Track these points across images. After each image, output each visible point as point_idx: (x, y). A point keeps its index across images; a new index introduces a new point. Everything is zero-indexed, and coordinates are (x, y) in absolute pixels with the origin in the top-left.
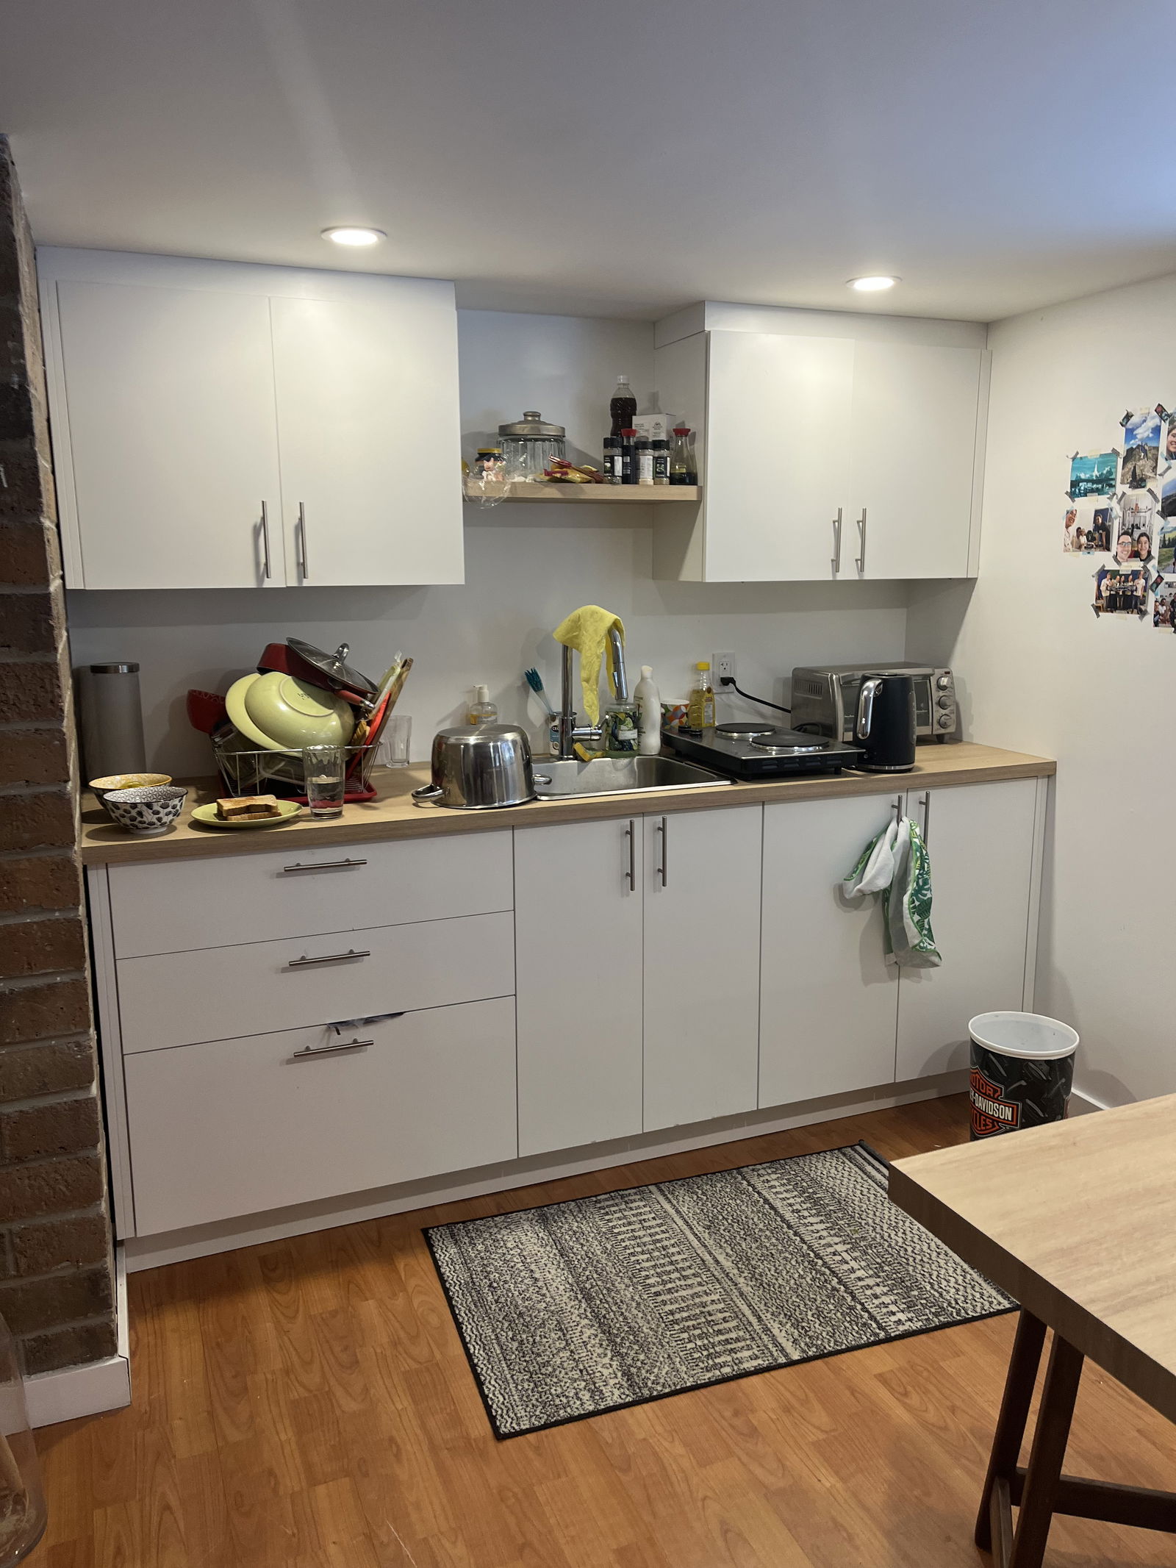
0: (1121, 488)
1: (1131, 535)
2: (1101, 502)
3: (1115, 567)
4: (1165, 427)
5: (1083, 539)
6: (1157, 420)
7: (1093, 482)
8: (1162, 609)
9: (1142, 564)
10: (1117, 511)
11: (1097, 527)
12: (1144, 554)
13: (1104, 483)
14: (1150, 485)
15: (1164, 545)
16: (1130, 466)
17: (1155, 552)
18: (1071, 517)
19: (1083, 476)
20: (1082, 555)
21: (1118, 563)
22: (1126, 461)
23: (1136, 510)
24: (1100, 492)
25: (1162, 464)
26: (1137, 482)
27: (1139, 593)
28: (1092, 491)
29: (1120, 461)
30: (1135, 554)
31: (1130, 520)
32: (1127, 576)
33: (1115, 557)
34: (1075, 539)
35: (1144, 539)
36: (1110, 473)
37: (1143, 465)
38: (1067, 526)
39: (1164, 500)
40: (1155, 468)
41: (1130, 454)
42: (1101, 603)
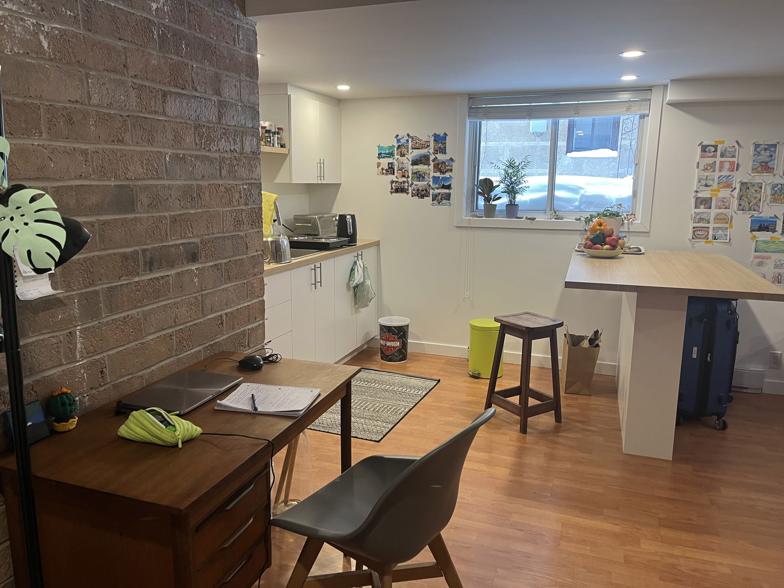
0: (396, 157)
1: (402, 170)
2: (390, 160)
3: (397, 180)
4: (410, 140)
5: (384, 171)
6: (407, 138)
7: (387, 154)
8: (414, 192)
9: (406, 179)
10: (396, 163)
11: (389, 168)
12: (407, 176)
13: (391, 155)
14: (406, 156)
15: (413, 174)
16: (399, 150)
17: (410, 175)
18: (379, 165)
19: (382, 152)
20: (384, 176)
21: (398, 179)
22: (398, 149)
23: (403, 163)
24: (389, 157)
25: (410, 151)
26: (402, 155)
27: (406, 187)
28: (386, 157)
29: (396, 149)
30: (404, 176)
31: (401, 166)
32: (401, 183)
33: (396, 177)
34: (381, 171)
35: (406, 172)
36: (392, 152)
37: (404, 150)
38: (378, 167)
39: (412, 161)
40: (408, 152)
41: (399, 147)
42: (392, 191)
